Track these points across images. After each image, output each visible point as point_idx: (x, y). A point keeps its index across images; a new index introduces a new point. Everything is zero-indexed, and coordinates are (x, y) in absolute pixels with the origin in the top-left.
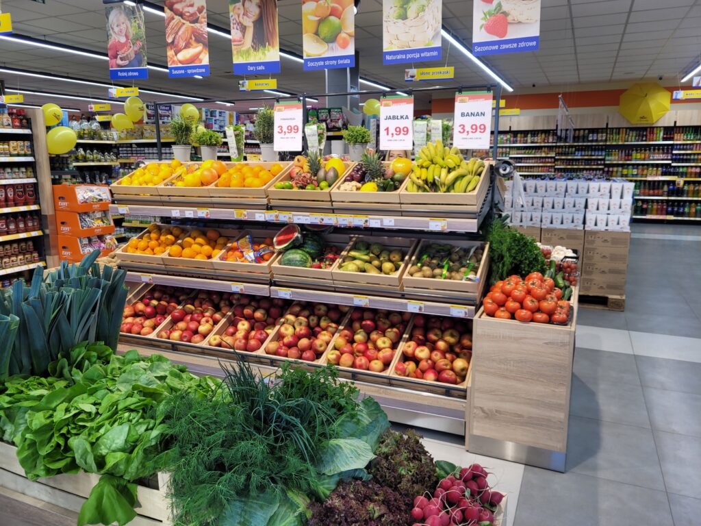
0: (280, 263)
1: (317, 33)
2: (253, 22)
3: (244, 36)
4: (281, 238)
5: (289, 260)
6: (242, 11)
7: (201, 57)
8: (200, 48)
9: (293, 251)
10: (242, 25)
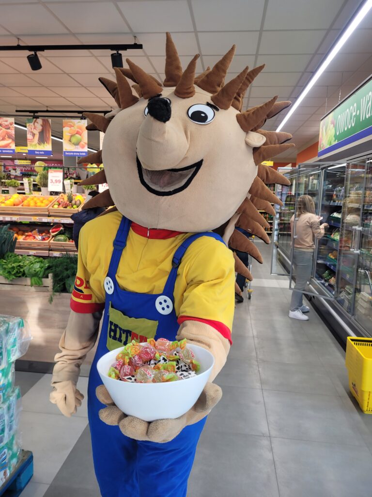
0: (54, 240)
1: (70, 141)
2: (39, 132)
3: (34, 138)
4: (54, 230)
5: (58, 239)
6: (33, 127)
7: (10, 145)
8: (10, 141)
9: (60, 235)
10: (33, 133)
